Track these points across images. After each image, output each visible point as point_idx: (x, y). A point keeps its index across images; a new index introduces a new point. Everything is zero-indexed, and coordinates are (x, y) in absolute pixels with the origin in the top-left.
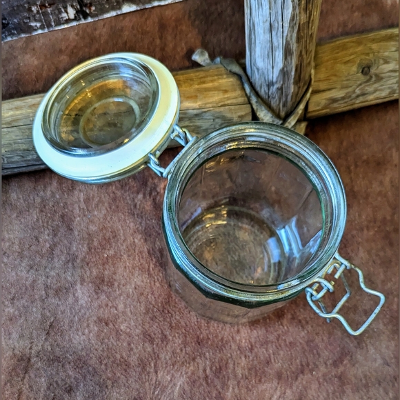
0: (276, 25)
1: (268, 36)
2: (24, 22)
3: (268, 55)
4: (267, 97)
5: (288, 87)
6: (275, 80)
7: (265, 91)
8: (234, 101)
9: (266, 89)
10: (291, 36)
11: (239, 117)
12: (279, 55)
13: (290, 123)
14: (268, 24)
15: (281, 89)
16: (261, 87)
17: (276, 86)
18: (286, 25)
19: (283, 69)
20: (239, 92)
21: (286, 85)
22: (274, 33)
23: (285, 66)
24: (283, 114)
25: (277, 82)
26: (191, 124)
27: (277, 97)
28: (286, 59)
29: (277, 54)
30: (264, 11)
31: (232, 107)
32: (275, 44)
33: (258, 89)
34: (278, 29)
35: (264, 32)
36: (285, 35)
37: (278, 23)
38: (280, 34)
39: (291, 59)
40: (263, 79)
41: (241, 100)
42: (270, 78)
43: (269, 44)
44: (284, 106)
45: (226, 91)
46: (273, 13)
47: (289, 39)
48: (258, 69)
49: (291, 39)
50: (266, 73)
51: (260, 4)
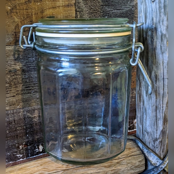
0: (160, 106)
1: (154, 113)
2: (13, 154)
3: (154, 124)
4: (153, 148)
5: (165, 141)
6: (158, 137)
8: (135, 153)
9: (153, 143)
10: (167, 111)
11: (139, 162)
14: (155, 107)
15: (161, 142)
16: (150, 143)
17: (159, 141)
18: (165, 106)
19: (163, 130)
20: (136, 149)
21: (164, 139)
22: (158, 111)
23: (164, 128)
24: (162, 157)
25: (159, 138)
26: (116, 168)
27: (159, 147)
28: (164, 124)
29: (159, 122)
30: (153, 100)
31: (135, 157)
32: (158, 117)
33: (148, 144)
34: (160, 108)
35: (152, 112)
36: (164, 111)
37: (160, 105)
38: (161, 111)
39: (167, 124)
40: (151, 138)
41: (138, 152)
42: (155, 136)
43: (155, 118)
44: (163, 152)
45: (130, 149)
46: (158, 100)
47: (166, 113)
48: (148, 133)
49: (167, 113)
50: (152, 133)
51: (150, 97)
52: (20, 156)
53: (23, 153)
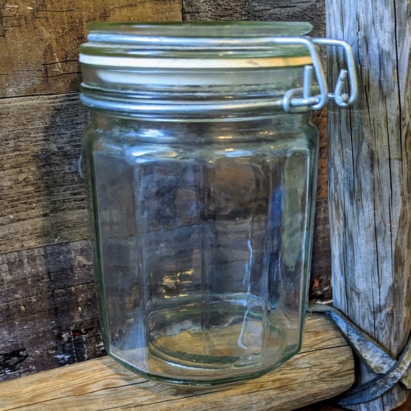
0: (383, 227)
1: (371, 246)
2: (48, 353)
3: (372, 271)
4: (373, 330)
5: (400, 312)
6: (383, 303)
7: (369, 322)
8: (330, 343)
9: (371, 319)
10: (402, 239)
11: (340, 363)
12: (387, 268)
13: (405, 363)
14: (372, 228)
15: (391, 314)
16: (364, 318)
17: (384, 312)
18: (395, 226)
19: (393, 285)
20: (332, 333)
21: (397, 308)
22: (379, 240)
23: (395, 281)
24: (394, 351)
25: (385, 306)
27: (387, 328)
28: (396, 270)
29: (384, 266)
30: (366, 213)
31: (330, 351)
32: (382, 253)
33: (359, 322)
34: (385, 232)
35: (367, 242)
36: (394, 238)
37: (385, 225)
38: (387, 239)
39: (403, 271)
40: (366, 306)
41: (337, 341)
42: (377, 301)
43: (373, 256)
44: (396, 339)
45: (317, 333)
46: (379, 213)
47: (399, 243)
48: (358, 294)
49: (402, 244)
50: (369, 295)
51: (360, 207)
52: (63, 359)
53: (70, 352)
